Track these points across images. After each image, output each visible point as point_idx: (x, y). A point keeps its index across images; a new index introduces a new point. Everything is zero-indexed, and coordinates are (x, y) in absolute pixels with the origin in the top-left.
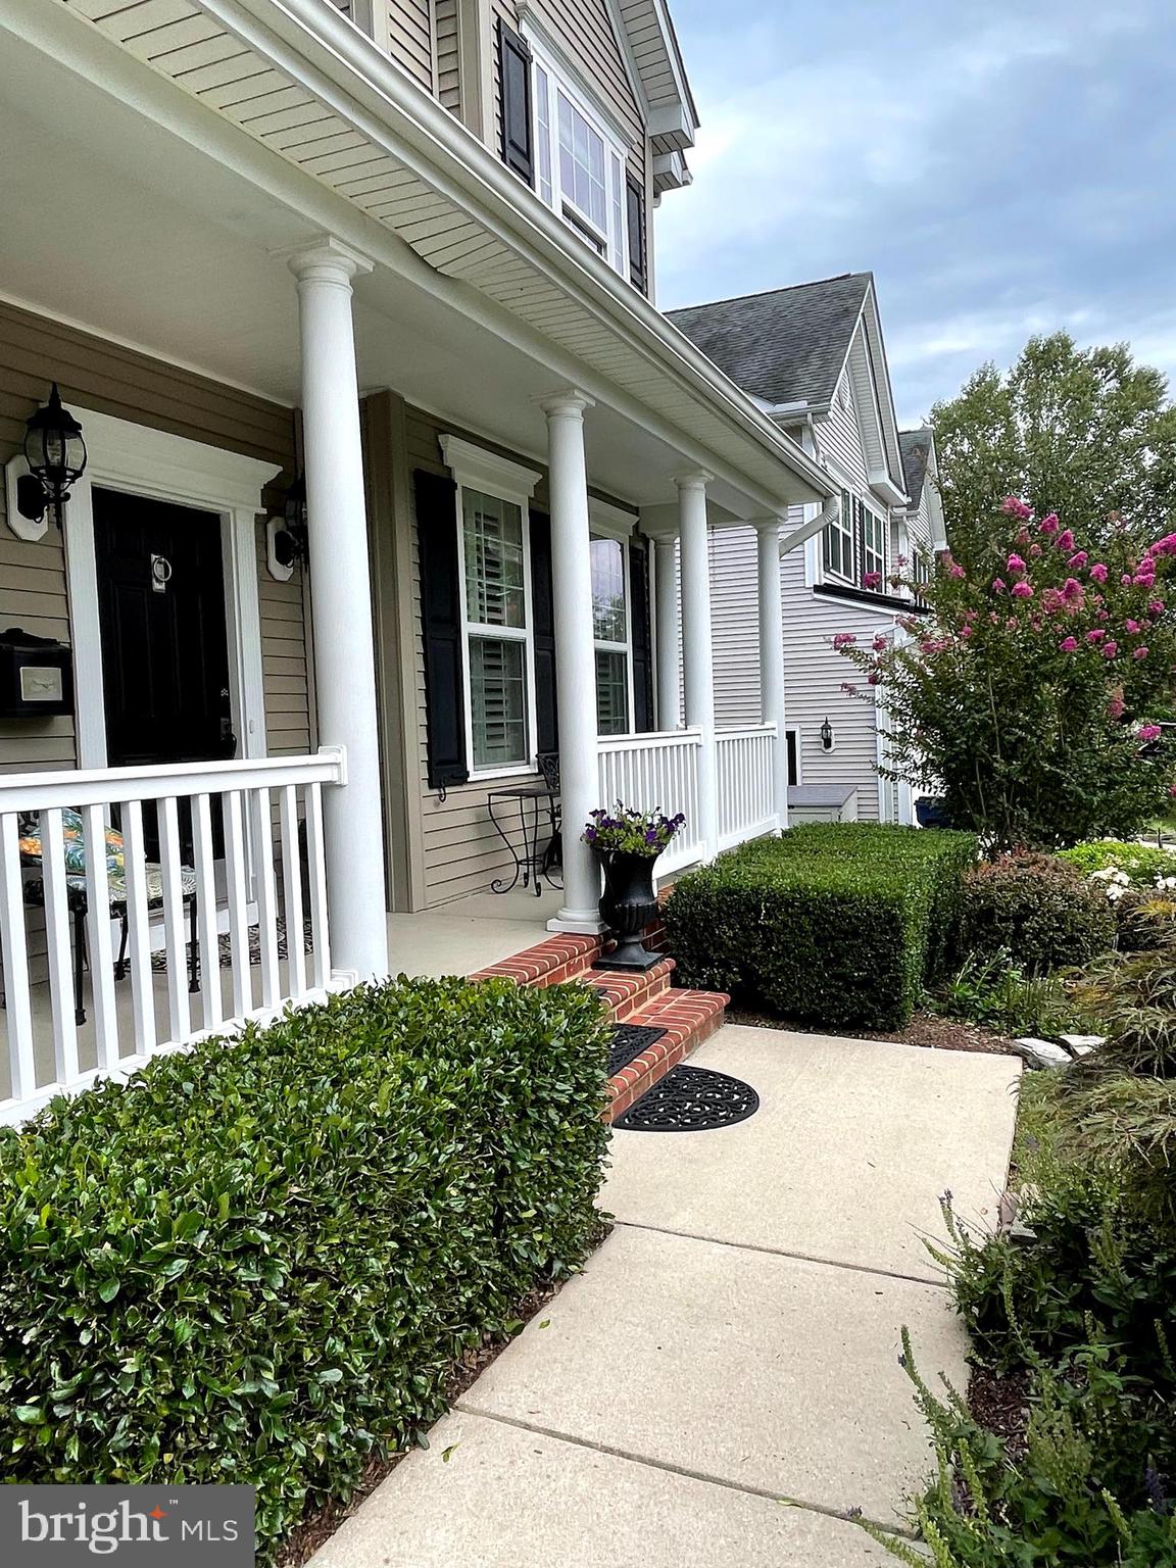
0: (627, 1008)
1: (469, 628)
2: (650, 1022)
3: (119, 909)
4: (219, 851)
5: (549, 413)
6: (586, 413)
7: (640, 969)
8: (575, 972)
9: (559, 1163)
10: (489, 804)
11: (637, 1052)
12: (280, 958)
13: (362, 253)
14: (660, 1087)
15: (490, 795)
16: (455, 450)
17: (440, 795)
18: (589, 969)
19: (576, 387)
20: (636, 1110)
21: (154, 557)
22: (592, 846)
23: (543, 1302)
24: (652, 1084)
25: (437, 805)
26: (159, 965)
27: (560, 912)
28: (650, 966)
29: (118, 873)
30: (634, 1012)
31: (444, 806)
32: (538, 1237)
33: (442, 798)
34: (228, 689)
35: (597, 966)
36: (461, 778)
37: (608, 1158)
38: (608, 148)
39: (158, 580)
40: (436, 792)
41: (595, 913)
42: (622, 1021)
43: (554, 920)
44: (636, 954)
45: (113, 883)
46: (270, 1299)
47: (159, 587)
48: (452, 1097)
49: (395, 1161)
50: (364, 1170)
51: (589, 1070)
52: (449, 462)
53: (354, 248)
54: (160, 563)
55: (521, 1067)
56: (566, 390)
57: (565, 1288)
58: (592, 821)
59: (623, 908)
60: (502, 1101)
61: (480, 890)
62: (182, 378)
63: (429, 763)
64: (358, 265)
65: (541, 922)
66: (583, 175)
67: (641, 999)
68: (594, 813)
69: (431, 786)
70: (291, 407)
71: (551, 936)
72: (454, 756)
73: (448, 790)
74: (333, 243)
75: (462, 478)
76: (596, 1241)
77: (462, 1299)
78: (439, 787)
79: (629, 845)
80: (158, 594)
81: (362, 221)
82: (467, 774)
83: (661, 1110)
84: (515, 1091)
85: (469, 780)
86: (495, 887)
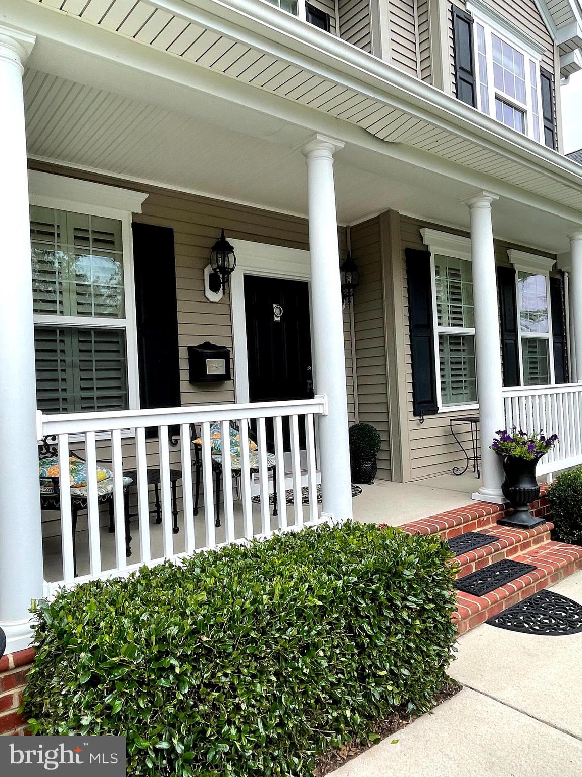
0: (515, 550)
1: (437, 330)
2: (528, 561)
3: (237, 473)
4: (303, 445)
5: (470, 207)
6: (493, 204)
7: (526, 527)
8: (483, 525)
9: (412, 645)
10: (451, 426)
11: (511, 578)
12: (318, 502)
13: (336, 139)
14: (526, 602)
15: (451, 420)
16: (429, 235)
17: (420, 420)
18: (495, 524)
19: (483, 190)
20: (505, 615)
21: (275, 305)
22: (496, 452)
23: (400, 726)
24: (521, 600)
25: (419, 425)
26: (256, 500)
27: (480, 489)
28: (532, 527)
29: (238, 455)
30: (520, 553)
31: (423, 426)
32: (390, 688)
33: (422, 421)
34: (311, 366)
35: (500, 522)
36: (434, 410)
37: (456, 645)
38: (527, 58)
39: (276, 316)
40: (418, 418)
41: (499, 492)
42: (510, 558)
43: (477, 494)
44: (525, 517)
45: (234, 460)
46: (180, 698)
47: (276, 319)
48: (321, 598)
49: (278, 630)
50: (253, 634)
51: (438, 590)
52: (426, 242)
53: (333, 137)
54: (277, 307)
55: (378, 585)
56: (478, 193)
57: (417, 720)
58: (498, 437)
59: (515, 490)
60: (361, 604)
61: (447, 472)
62: (279, 217)
63: (414, 403)
64: (335, 146)
65: (468, 493)
66: (509, 75)
67: (526, 546)
68: (498, 433)
69: (415, 415)
70: (345, 226)
71: (472, 503)
72: (429, 398)
73: (425, 417)
74: (319, 137)
75: (433, 250)
76: (449, 694)
77: (330, 717)
78: (420, 415)
79: (517, 452)
80: (277, 322)
81: (336, 123)
82: (438, 409)
83: (522, 618)
84: (374, 597)
85: (438, 412)
86: (455, 471)
